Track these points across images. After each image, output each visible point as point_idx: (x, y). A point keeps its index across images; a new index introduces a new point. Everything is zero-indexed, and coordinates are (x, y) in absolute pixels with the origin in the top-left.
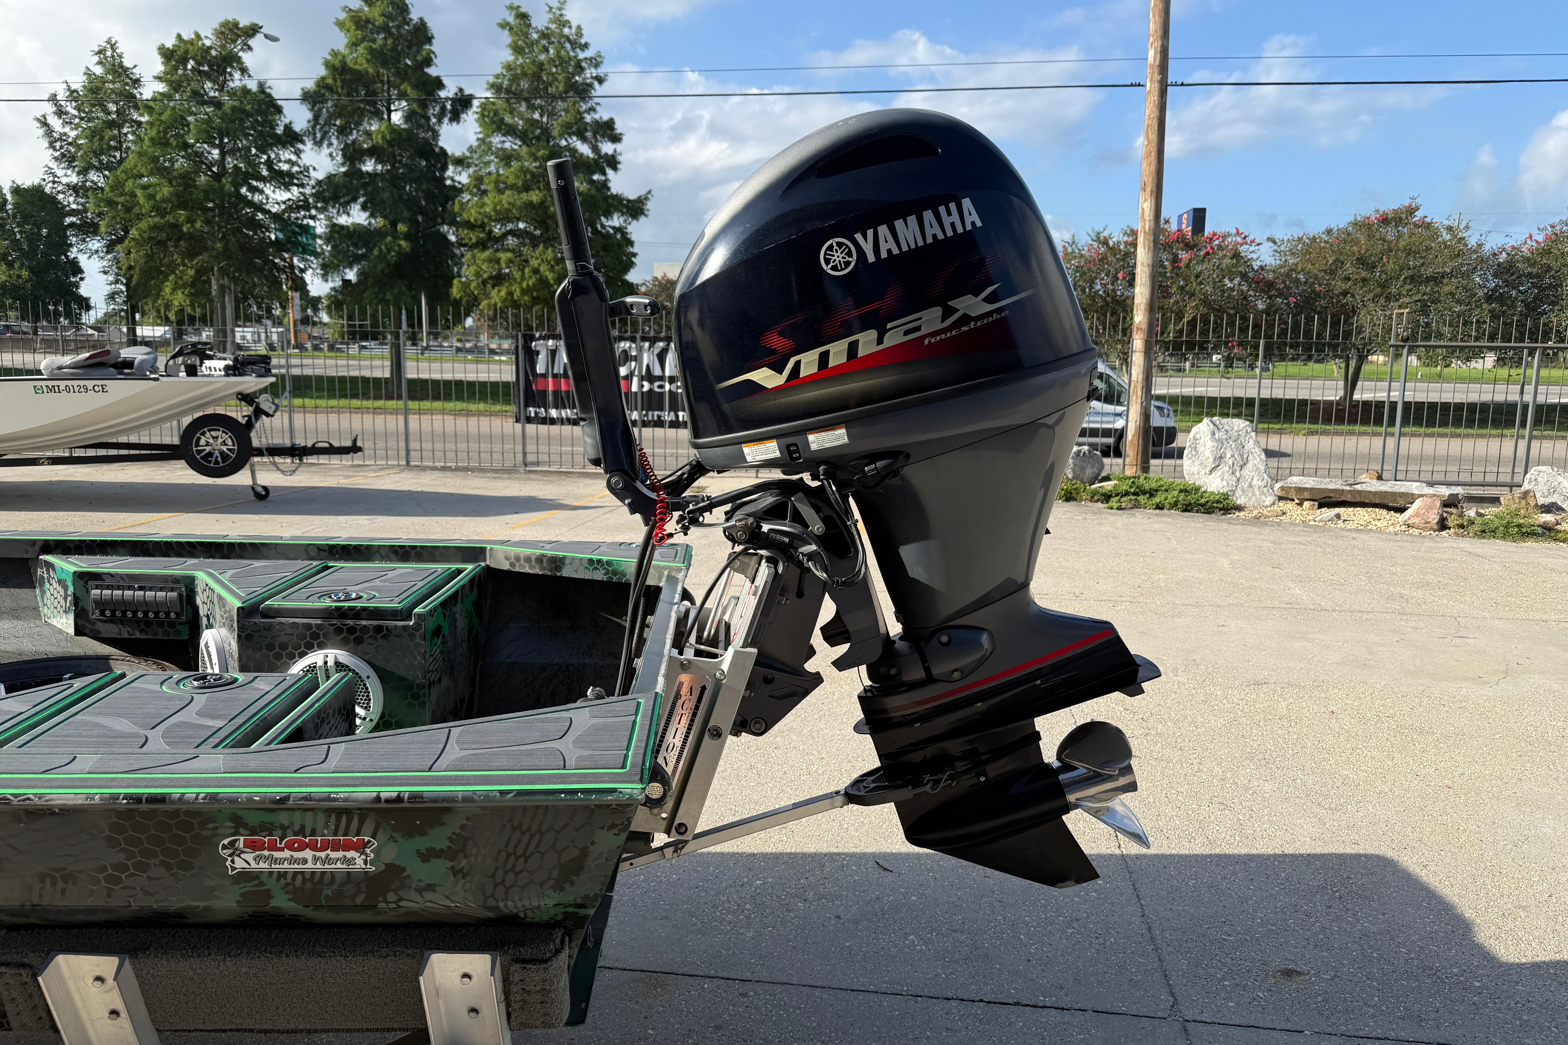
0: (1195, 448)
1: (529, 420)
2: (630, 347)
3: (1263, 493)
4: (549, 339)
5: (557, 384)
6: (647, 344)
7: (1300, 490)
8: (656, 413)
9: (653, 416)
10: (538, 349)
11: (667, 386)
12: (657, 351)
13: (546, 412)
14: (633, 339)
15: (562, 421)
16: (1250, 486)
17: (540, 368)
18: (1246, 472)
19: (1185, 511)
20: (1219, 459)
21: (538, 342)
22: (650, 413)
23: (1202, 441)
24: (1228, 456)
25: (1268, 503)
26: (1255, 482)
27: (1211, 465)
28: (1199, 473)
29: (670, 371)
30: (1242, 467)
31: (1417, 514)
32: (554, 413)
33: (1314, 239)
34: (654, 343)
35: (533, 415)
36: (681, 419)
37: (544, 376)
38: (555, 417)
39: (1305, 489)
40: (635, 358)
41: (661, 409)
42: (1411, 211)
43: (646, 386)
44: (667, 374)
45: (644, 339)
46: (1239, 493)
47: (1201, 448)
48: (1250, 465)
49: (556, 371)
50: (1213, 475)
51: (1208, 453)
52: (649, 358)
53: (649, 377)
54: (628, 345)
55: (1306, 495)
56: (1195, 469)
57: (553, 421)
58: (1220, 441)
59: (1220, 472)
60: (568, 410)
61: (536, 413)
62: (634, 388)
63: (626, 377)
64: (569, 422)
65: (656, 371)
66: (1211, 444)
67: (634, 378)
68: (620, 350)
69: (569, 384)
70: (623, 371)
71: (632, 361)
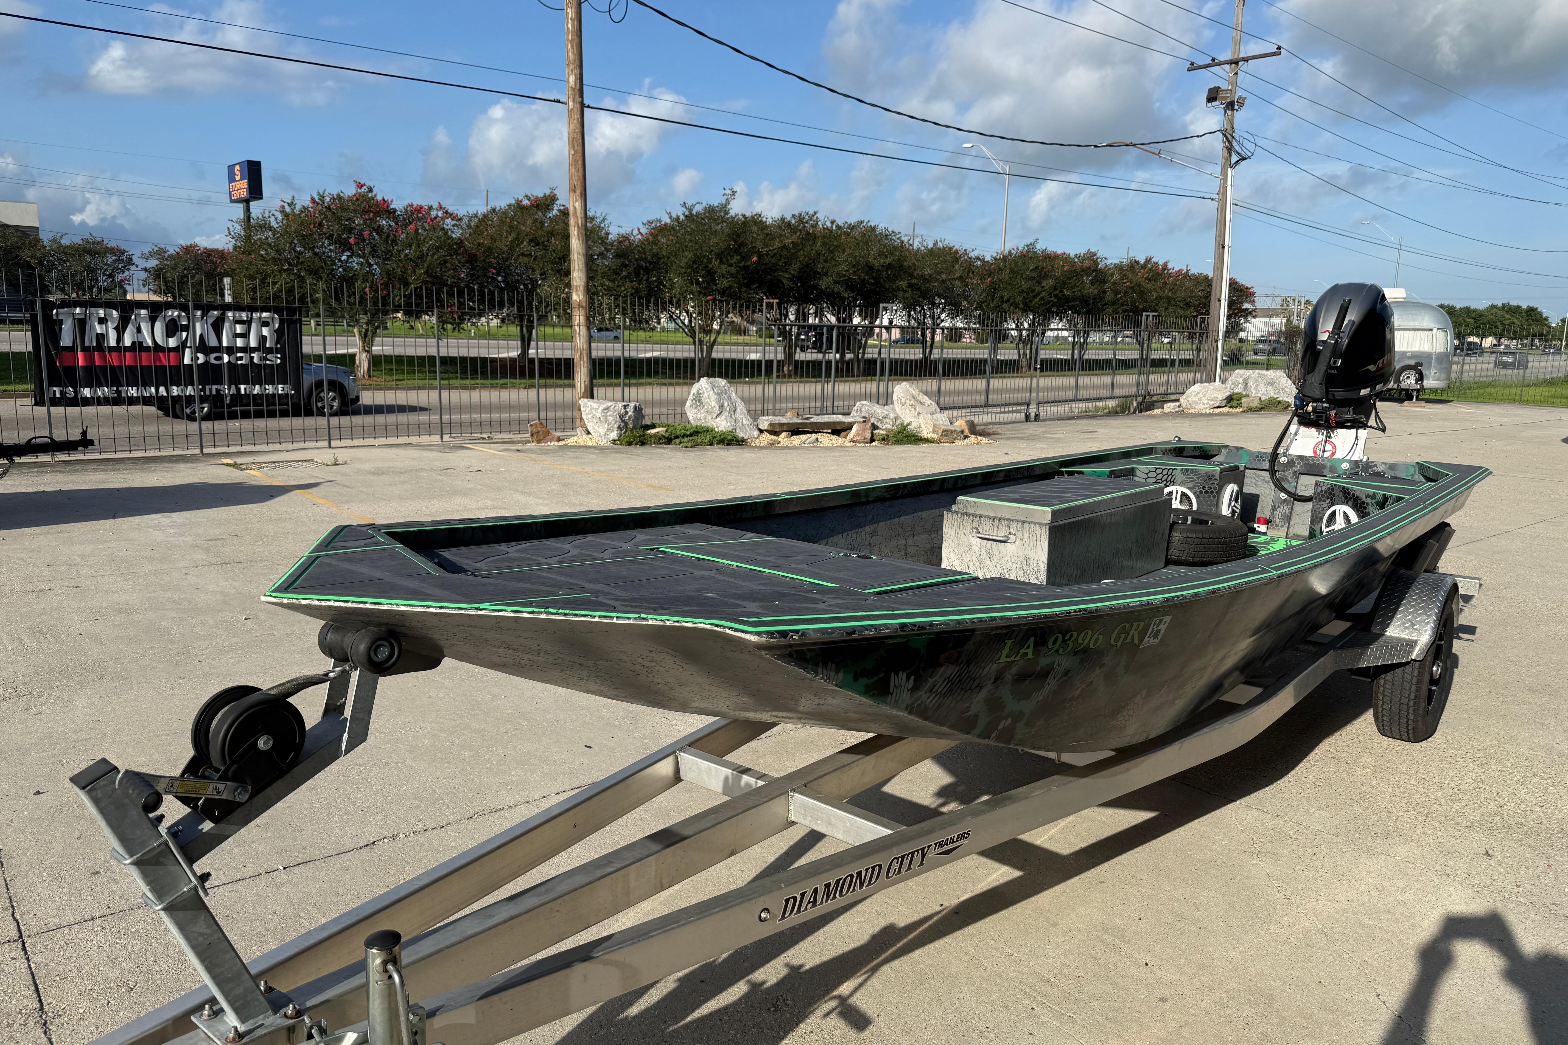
0: (700, 401)
1: (54, 402)
2: (179, 316)
3: (750, 429)
4: (75, 307)
5: (90, 359)
6: (199, 313)
7: (782, 425)
8: (214, 387)
9: (211, 390)
10: (60, 318)
11: (226, 358)
12: (210, 321)
13: (76, 392)
14: (184, 308)
15: (98, 401)
16: (743, 425)
17: (66, 340)
18: (738, 415)
19: (728, 444)
20: (722, 406)
21: (60, 310)
22: (207, 387)
23: (706, 395)
24: (726, 404)
25: (755, 436)
26: (744, 422)
27: (717, 411)
28: (705, 418)
29: (228, 341)
30: (734, 412)
31: (858, 434)
32: (87, 392)
33: (484, 216)
34: (208, 312)
35: (58, 395)
36: (243, 392)
37: (71, 349)
38: (88, 396)
39: (784, 424)
40: (186, 328)
41: (221, 383)
42: (552, 198)
43: (201, 359)
44: (225, 344)
45: (197, 308)
46: (738, 430)
47: (705, 400)
48: (738, 410)
49: (87, 344)
50: (718, 419)
51: (713, 403)
52: (202, 328)
53: (203, 347)
54: (176, 313)
55: (785, 428)
56: (701, 415)
57: (86, 402)
58: (718, 394)
59: (723, 417)
60: (106, 389)
61: (62, 392)
62: (187, 361)
63: (176, 349)
64: (106, 401)
65: (213, 342)
66: (714, 397)
67: (187, 350)
68: (167, 319)
69: (104, 358)
70: (172, 343)
71: (182, 331)
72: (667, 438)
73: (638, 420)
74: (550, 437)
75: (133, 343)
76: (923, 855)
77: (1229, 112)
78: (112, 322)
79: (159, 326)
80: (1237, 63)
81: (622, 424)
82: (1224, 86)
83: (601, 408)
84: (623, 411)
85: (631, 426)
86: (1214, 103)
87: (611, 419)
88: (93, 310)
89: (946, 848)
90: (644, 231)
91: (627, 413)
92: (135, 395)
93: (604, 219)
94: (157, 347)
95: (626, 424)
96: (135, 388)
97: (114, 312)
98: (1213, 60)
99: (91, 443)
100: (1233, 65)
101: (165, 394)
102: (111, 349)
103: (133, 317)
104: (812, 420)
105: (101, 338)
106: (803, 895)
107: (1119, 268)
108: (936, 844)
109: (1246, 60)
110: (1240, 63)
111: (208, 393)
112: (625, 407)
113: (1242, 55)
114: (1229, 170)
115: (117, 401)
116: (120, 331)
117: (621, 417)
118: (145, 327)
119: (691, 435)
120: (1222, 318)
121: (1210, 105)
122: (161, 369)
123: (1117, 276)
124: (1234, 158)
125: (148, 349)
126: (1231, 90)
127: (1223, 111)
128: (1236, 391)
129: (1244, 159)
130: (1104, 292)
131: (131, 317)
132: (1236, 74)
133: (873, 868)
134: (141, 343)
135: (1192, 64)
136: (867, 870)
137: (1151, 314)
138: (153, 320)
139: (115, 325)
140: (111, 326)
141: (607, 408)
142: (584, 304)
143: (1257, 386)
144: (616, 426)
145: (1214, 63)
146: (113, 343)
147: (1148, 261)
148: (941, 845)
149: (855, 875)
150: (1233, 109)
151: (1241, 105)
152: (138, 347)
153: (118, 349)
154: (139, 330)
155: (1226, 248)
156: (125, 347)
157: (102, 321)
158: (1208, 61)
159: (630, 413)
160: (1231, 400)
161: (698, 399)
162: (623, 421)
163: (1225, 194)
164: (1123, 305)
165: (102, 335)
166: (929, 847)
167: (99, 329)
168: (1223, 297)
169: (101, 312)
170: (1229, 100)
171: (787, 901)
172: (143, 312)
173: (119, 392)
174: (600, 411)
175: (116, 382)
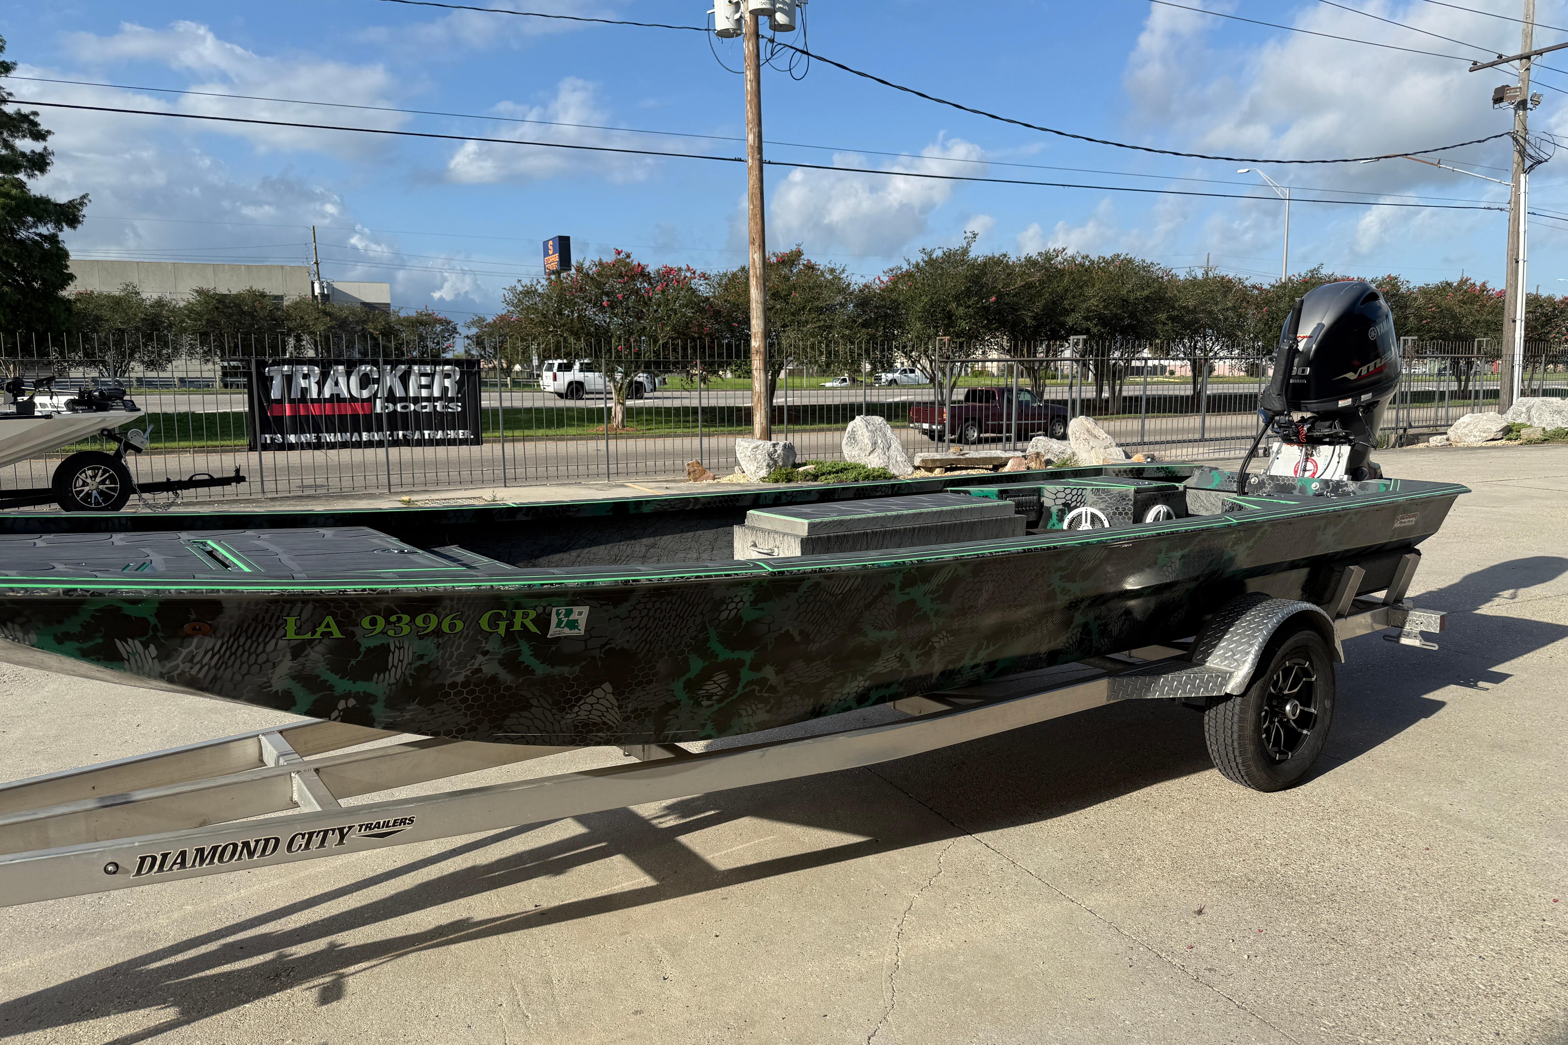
0: (854, 438)
1: (265, 447)
2: (371, 371)
3: (905, 466)
4: (284, 365)
5: (295, 410)
6: (389, 367)
7: (934, 461)
8: (400, 432)
9: (398, 435)
10: (271, 375)
11: (412, 407)
12: (399, 374)
13: (283, 438)
14: (375, 363)
15: (302, 446)
16: (897, 462)
17: (276, 394)
18: (892, 452)
20: (875, 444)
21: (272, 368)
22: (395, 433)
23: (860, 432)
24: (879, 441)
25: (910, 472)
26: (898, 459)
27: (870, 449)
28: (858, 455)
29: (414, 392)
30: (888, 449)
32: (292, 438)
33: (734, 275)
34: (396, 366)
35: (269, 441)
36: (427, 437)
37: (280, 402)
38: (294, 442)
39: (937, 460)
40: (377, 381)
41: (407, 429)
42: (799, 254)
43: (390, 408)
44: (411, 394)
45: (386, 363)
46: (891, 467)
47: (859, 438)
48: (893, 447)
49: (292, 397)
50: (871, 456)
51: (866, 441)
52: (392, 381)
53: (391, 398)
54: (369, 368)
55: (938, 464)
56: (855, 452)
57: (292, 447)
58: (870, 432)
59: (876, 454)
60: (308, 436)
61: (272, 439)
62: (378, 410)
63: (368, 400)
64: (309, 446)
65: (399, 392)
66: (867, 434)
67: (378, 401)
68: (361, 374)
69: (307, 409)
70: (365, 394)
71: (374, 384)
72: (813, 475)
73: (788, 457)
74: (706, 475)
75: (332, 395)
76: (342, 836)
77: (1521, 113)
78: (314, 377)
79: (354, 380)
80: (1528, 58)
81: (771, 462)
82: (1514, 83)
83: (751, 447)
84: (772, 449)
85: (781, 464)
86: (1502, 104)
87: (760, 457)
88: (299, 367)
89: (376, 831)
90: (885, 279)
91: (775, 451)
92: (333, 440)
93: (844, 270)
94: (353, 399)
95: (775, 462)
96: (332, 434)
97: (316, 368)
98: (1500, 56)
99: (243, 479)
100: (1524, 61)
101: (358, 439)
102: (313, 400)
103: (332, 372)
104: (967, 456)
105: (304, 391)
106: (165, 856)
107: (1425, 291)
108: (361, 826)
109: (1540, 53)
110: (1533, 58)
111: (395, 438)
112: (774, 445)
113: (1535, 48)
114: (1522, 176)
115: (318, 446)
116: (321, 384)
117: (770, 455)
118: (342, 381)
119: (837, 472)
120: (1517, 340)
121: (1497, 106)
122: (355, 417)
123: (1421, 300)
124: (1528, 163)
125: (344, 400)
126: (1520, 88)
127: (1513, 111)
128: (1519, 421)
129: (1540, 162)
130: (1406, 318)
131: (329, 372)
132: (1528, 69)
133: (267, 841)
134: (338, 395)
135: (1475, 63)
136: (257, 842)
137: (1410, 338)
138: (348, 374)
139: (317, 379)
140: (313, 380)
141: (757, 447)
142: (762, 350)
143: (1540, 415)
144: (765, 464)
145: (1501, 59)
146: (315, 396)
147: (1463, 282)
148: (369, 827)
149: (240, 845)
150: (1525, 108)
151: (1536, 103)
152: (336, 398)
153: (318, 400)
154: (337, 384)
155: (1521, 263)
156: (325, 399)
157: (305, 377)
158: (1494, 58)
159: (779, 452)
160: (1508, 431)
161: (853, 437)
162: (772, 459)
163: (1517, 203)
164: (1429, 331)
165: (306, 388)
166: (350, 828)
167: (303, 383)
168: (1518, 316)
169: (305, 369)
170: (1518, 99)
171: (143, 859)
172: (341, 368)
173: (318, 438)
174: (750, 449)
175: (317, 430)
